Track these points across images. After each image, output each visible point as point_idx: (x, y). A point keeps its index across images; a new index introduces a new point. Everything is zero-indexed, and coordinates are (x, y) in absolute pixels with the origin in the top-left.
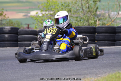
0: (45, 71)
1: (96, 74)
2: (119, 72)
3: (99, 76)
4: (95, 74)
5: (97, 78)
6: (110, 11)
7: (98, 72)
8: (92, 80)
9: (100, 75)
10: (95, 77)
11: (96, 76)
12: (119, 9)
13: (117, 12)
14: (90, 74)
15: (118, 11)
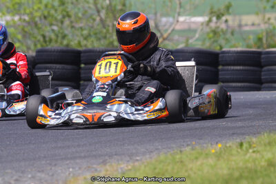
0: (16, 148)
1: (131, 156)
2: (181, 151)
3: (137, 160)
4: (129, 156)
5: (132, 164)
6: (158, 15)
7: (134, 151)
8: (121, 168)
9: (138, 158)
10: (128, 161)
11: (131, 159)
12: (178, 10)
13: (174, 17)
14: (116, 155)
15: (176, 15)
